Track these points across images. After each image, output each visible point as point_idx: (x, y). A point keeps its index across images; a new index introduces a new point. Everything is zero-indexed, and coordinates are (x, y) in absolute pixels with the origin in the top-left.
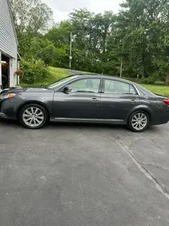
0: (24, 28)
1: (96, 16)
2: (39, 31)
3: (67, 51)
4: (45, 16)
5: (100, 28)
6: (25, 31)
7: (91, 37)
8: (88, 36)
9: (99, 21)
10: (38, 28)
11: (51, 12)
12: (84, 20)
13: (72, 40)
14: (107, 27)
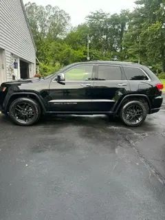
0: (44, 34)
1: (112, 16)
2: (58, 36)
3: (85, 53)
4: (64, 22)
5: (116, 27)
6: (45, 37)
7: (107, 38)
8: (105, 37)
9: (115, 20)
10: (57, 34)
11: (69, 17)
12: (101, 22)
13: (89, 42)
14: (123, 26)
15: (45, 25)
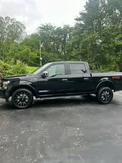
0: (4, 39)
1: (58, 28)
3: (38, 54)
4: (19, 30)
6: (4, 41)
7: (54, 44)
8: (52, 43)
9: (59, 31)
10: (15, 39)
11: (24, 27)
12: (49, 32)
13: (41, 46)
14: (66, 36)
15: (4, 32)
